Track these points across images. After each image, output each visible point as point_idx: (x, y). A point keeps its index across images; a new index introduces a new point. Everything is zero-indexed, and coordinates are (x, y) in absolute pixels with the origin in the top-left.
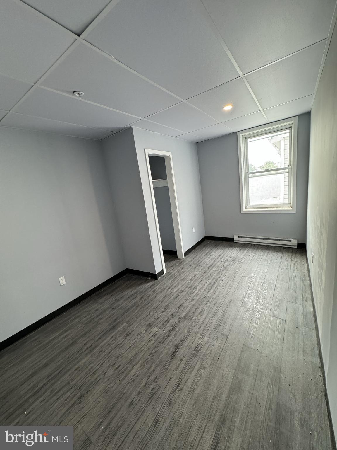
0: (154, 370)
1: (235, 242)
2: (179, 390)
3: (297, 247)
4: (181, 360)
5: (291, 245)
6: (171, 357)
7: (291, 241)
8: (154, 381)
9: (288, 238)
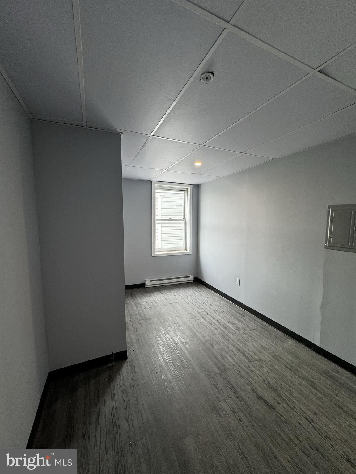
0: (286, 434)
1: (146, 287)
2: (313, 422)
3: (193, 281)
4: (278, 403)
5: (189, 281)
6: (272, 409)
7: (189, 277)
8: (301, 442)
9: (187, 275)
